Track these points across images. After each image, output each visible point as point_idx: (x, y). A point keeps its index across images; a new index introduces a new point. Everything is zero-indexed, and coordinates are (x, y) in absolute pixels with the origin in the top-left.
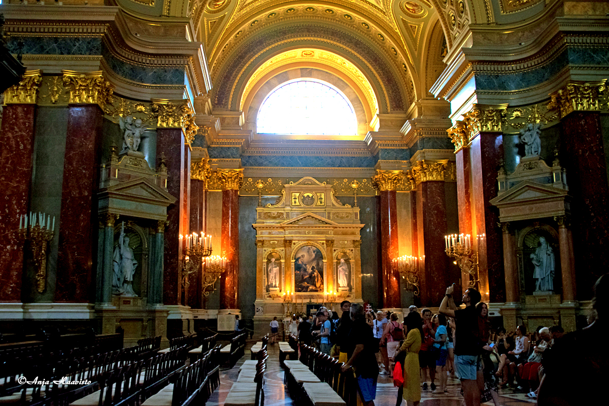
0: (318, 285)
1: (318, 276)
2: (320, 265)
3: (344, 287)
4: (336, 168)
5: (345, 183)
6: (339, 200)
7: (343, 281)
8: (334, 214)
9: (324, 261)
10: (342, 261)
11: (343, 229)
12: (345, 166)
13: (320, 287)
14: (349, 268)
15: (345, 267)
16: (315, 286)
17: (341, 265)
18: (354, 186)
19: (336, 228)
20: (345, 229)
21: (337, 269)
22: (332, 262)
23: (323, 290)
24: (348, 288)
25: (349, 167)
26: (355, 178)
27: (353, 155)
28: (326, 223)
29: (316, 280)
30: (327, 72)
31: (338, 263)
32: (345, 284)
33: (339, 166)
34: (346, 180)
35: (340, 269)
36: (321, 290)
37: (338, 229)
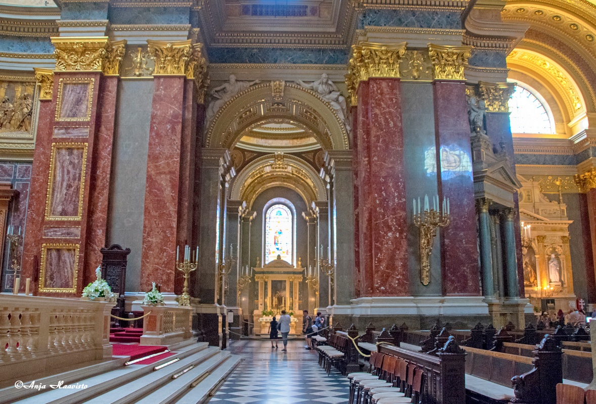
0: (532, 280)
1: (531, 271)
2: (533, 260)
3: (556, 282)
4: (540, 166)
5: (550, 180)
6: (546, 197)
7: (554, 276)
8: (542, 210)
9: (537, 256)
10: (553, 256)
11: (552, 225)
12: (549, 164)
13: (533, 282)
14: (559, 263)
15: (556, 262)
16: (530, 282)
17: (552, 260)
18: (558, 183)
19: (546, 224)
20: (554, 225)
21: (548, 264)
22: (544, 257)
23: (537, 285)
24: (560, 283)
25: (553, 164)
26: (558, 176)
27: (556, 154)
28: (538, 219)
29: (530, 276)
30: (522, 73)
31: (549, 259)
32: (557, 279)
33: (544, 164)
34: (550, 178)
35: (551, 264)
36: (535, 285)
37: (548, 225)
